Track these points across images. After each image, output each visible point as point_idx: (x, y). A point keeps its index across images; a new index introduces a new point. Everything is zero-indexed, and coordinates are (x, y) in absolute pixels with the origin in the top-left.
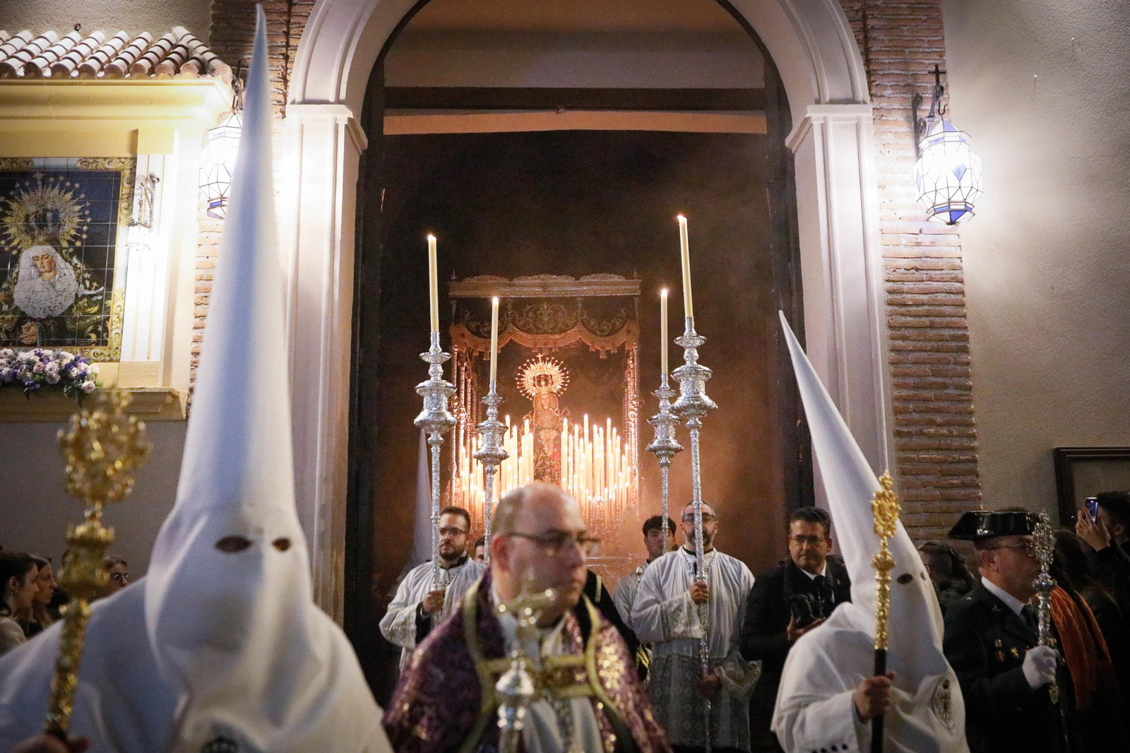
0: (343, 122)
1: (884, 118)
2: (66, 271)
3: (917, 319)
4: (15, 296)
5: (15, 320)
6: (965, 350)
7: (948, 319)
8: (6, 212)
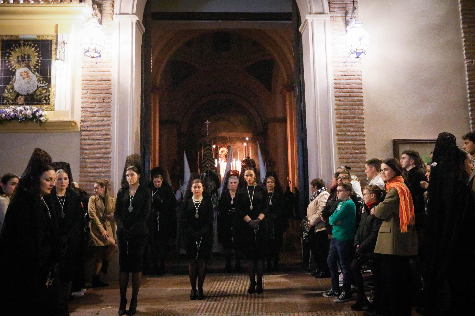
0: (135, 22)
1: (334, 20)
2: (33, 77)
3: (345, 94)
4: (15, 87)
5: (15, 95)
6: (362, 105)
7: (356, 93)
8: (10, 55)
